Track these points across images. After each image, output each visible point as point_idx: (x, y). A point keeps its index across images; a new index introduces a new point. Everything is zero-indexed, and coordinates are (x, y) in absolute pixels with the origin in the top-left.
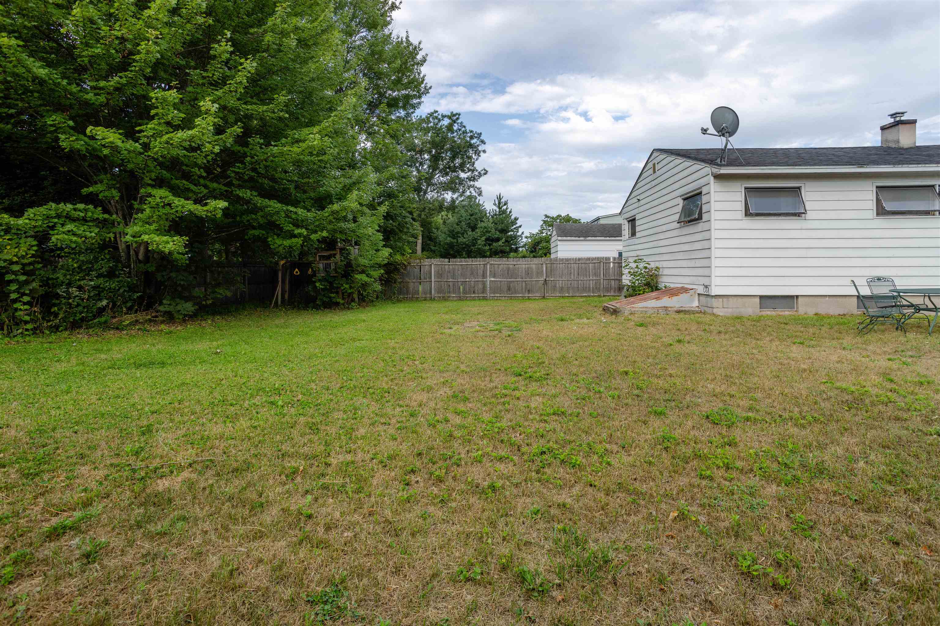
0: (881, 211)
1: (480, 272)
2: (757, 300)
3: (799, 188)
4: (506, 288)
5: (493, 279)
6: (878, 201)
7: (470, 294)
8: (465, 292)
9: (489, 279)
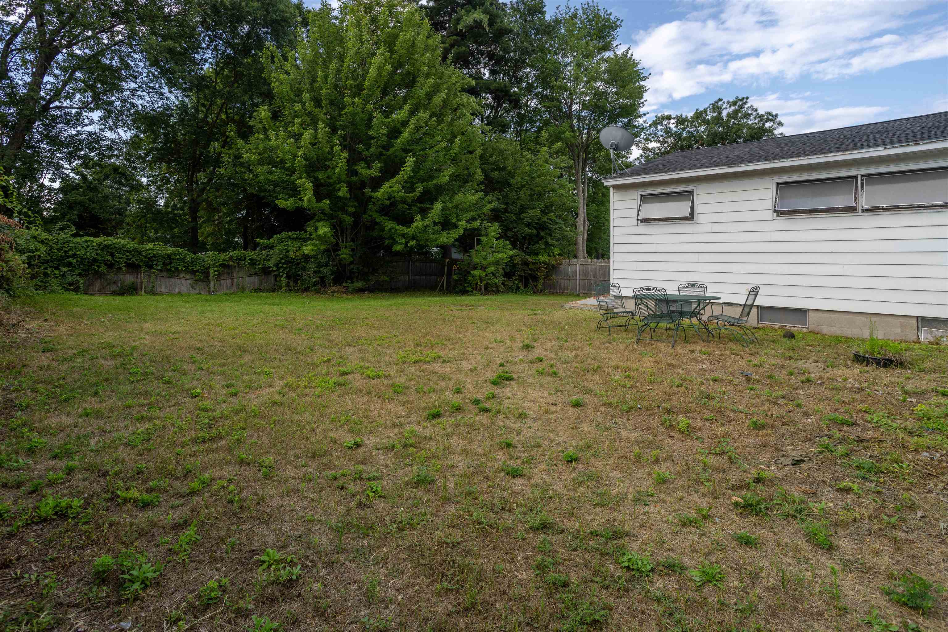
3: (692, 191)
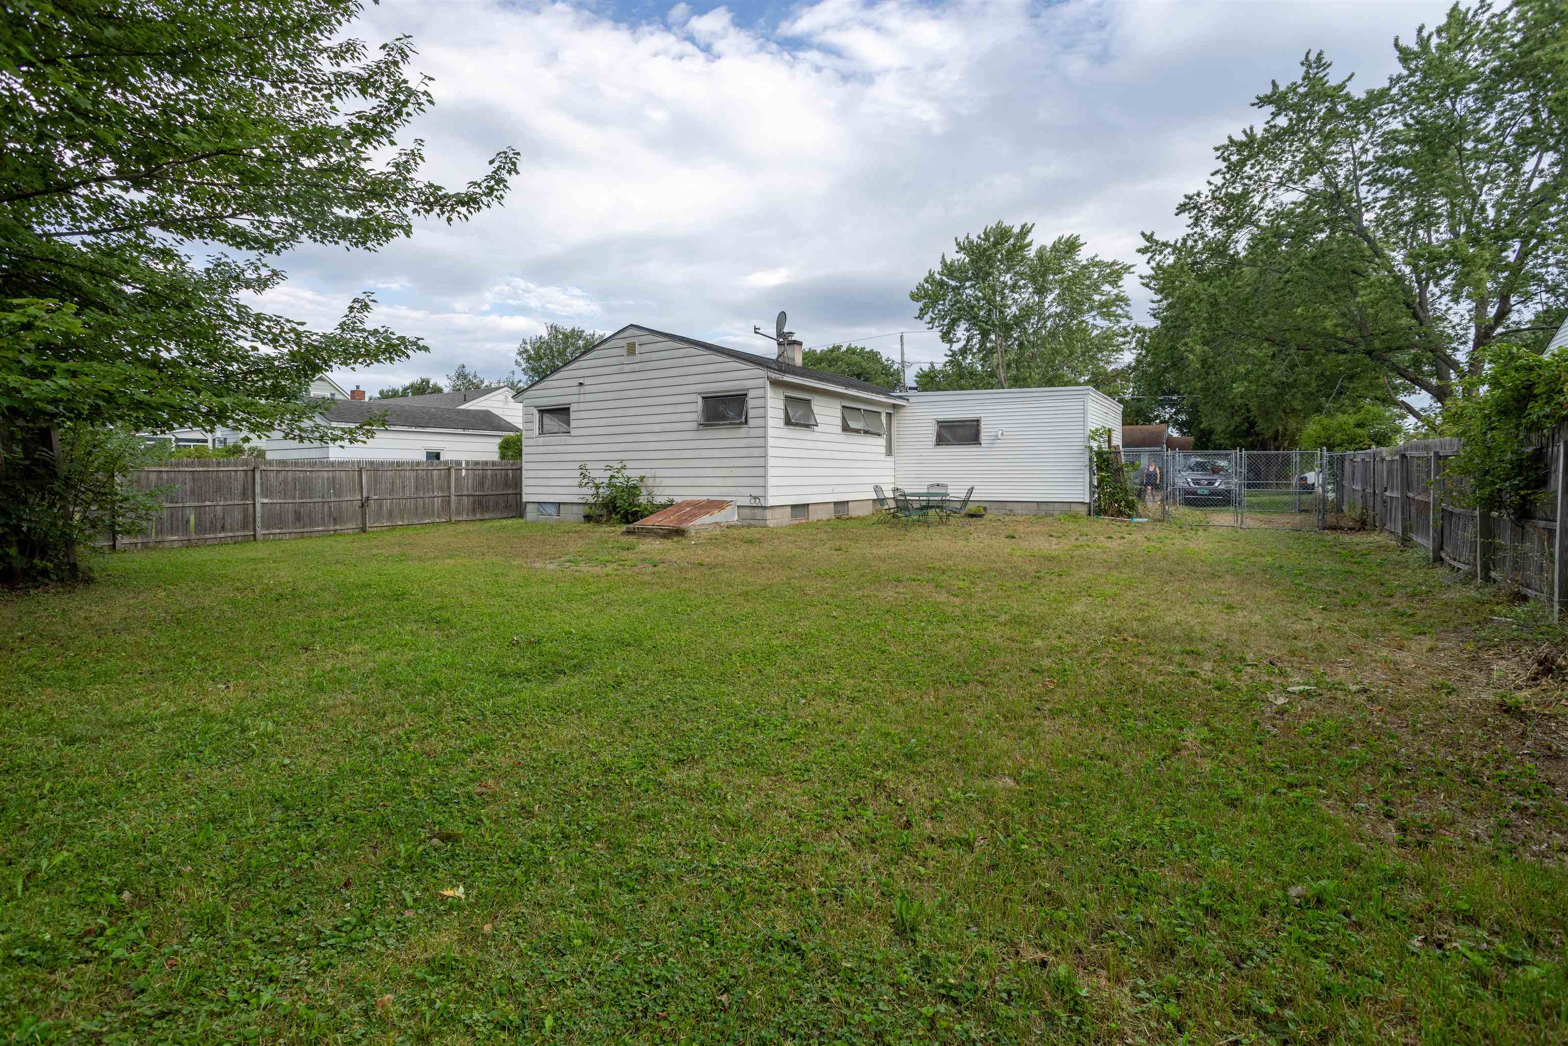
0: (846, 428)
1: (237, 487)
2: (789, 509)
3: (809, 401)
4: (291, 517)
5: (266, 501)
6: (844, 418)
7: (215, 532)
8: (200, 527)
9: (260, 500)
